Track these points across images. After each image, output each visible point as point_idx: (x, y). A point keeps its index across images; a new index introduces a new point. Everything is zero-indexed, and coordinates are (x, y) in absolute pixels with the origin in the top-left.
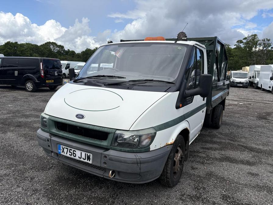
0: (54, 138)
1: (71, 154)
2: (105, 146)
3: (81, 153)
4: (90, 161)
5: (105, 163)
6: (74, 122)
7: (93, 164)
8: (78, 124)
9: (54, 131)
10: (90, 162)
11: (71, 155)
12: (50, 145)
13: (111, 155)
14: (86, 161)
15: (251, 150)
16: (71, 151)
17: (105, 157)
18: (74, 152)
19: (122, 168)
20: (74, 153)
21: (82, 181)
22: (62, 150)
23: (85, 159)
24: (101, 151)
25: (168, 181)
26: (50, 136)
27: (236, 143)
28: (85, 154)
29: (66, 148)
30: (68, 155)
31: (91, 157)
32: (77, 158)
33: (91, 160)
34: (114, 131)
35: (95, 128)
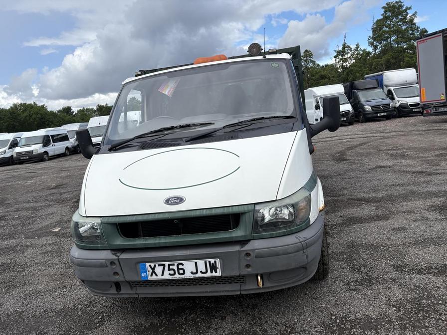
0: (124, 256)
1: (172, 272)
2: (242, 236)
3: (196, 263)
4: (216, 272)
5: (248, 266)
6: (167, 214)
7: (225, 275)
8: (177, 215)
9: (120, 241)
10: (218, 274)
11: (174, 274)
12: (118, 270)
13: (257, 248)
14: (209, 274)
15: (368, 201)
16: (171, 267)
17: (248, 255)
18: (180, 267)
19: (280, 264)
20: (179, 269)
21: (182, 319)
22: (151, 271)
23: (206, 272)
24: (237, 248)
25: (325, 269)
26: (113, 254)
27: (344, 198)
28: (206, 263)
29: (159, 265)
30: (167, 276)
31: (218, 265)
32: (188, 275)
33: (219, 271)
34: (251, 207)
35: (214, 212)
